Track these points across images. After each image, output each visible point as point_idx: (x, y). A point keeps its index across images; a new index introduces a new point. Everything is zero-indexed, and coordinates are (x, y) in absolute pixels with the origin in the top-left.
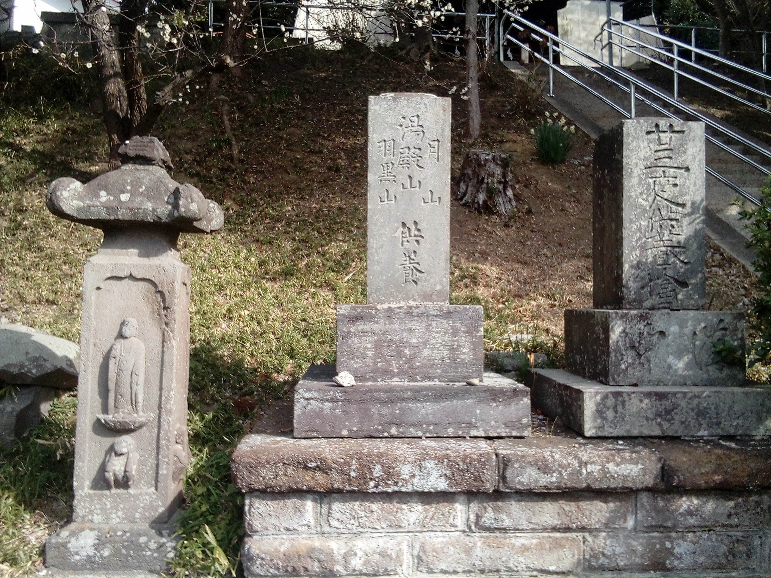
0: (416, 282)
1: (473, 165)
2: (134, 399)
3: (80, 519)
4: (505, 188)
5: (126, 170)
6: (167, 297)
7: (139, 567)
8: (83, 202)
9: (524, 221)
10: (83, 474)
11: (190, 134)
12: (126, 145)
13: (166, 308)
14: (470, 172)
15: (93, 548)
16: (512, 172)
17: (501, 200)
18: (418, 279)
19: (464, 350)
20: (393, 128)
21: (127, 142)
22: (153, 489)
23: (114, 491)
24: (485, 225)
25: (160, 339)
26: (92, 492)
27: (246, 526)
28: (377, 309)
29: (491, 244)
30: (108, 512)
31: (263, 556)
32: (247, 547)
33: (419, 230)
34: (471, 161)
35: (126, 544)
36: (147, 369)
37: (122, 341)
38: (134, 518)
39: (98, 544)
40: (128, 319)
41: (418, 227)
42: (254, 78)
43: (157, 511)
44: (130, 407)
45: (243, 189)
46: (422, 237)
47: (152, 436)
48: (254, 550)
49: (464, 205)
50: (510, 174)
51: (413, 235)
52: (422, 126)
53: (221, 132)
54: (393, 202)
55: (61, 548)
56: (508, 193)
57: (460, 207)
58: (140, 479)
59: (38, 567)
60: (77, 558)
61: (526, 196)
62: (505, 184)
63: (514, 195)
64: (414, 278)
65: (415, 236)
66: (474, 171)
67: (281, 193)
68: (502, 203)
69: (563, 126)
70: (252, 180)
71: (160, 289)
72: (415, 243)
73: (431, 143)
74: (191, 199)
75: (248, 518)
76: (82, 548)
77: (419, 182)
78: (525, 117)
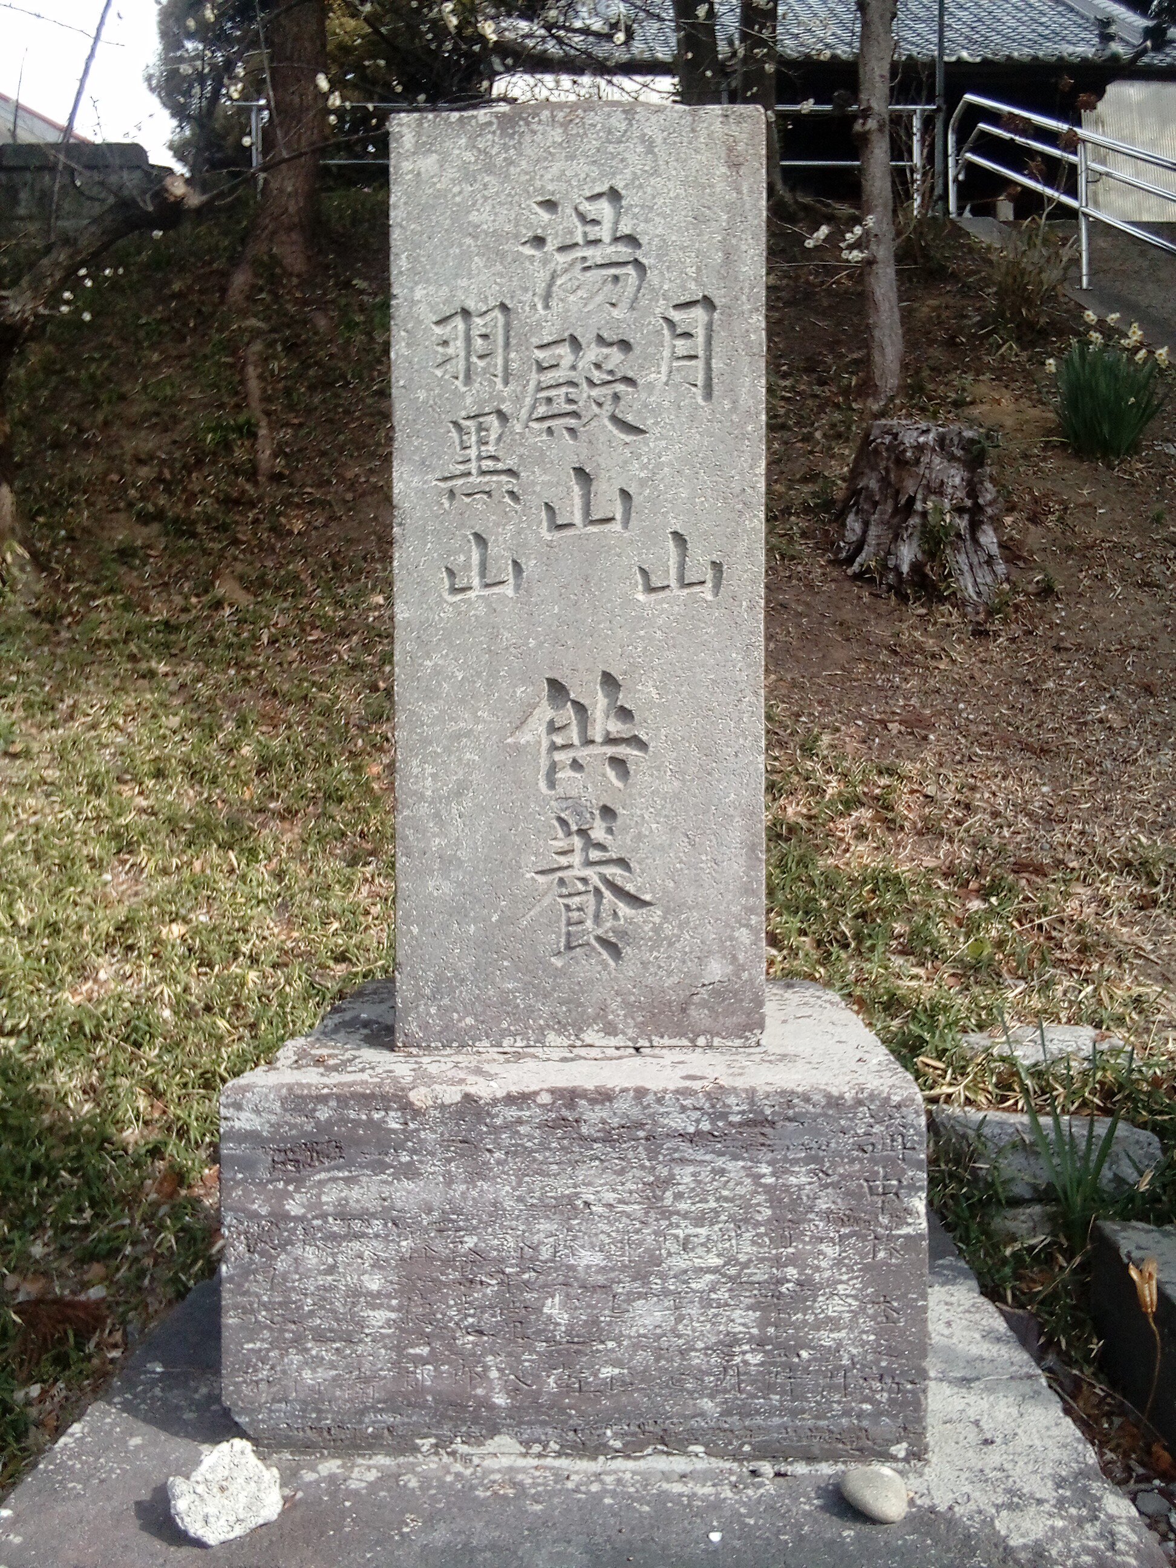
0: (614, 950)
1: (883, 464)
4: (974, 527)
9: (1031, 618)
11: (157, 414)
14: (873, 484)
16: (992, 479)
17: (962, 558)
18: (622, 934)
19: (835, 1307)
20: (502, 255)
24: (917, 634)
28: (406, 1107)
29: (938, 691)
33: (625, 714)
34: (876, 451)
41: (623, 700)
42: (337, 276)
45: (272, 548)
46: (642, 745)
49: (857, 577)
50: (988, 485)
51: (599, 739)
52: (631, 240)
53: (238, 406)
54: (508, 590)
56: (983, 540)
57: (847, 585)
61: (1036, 547)
62: (975, 514)
63: (1002, 545)
64: (606, 928)
65: (610, 741)
66: (884, 481)
67: (365, 558)
68: (966, 568)
69: (1136, 350)
70: (298, 526)
72: (611, 774)
73: (676, 316)
77: (625, 494)
78: (1019, 340)
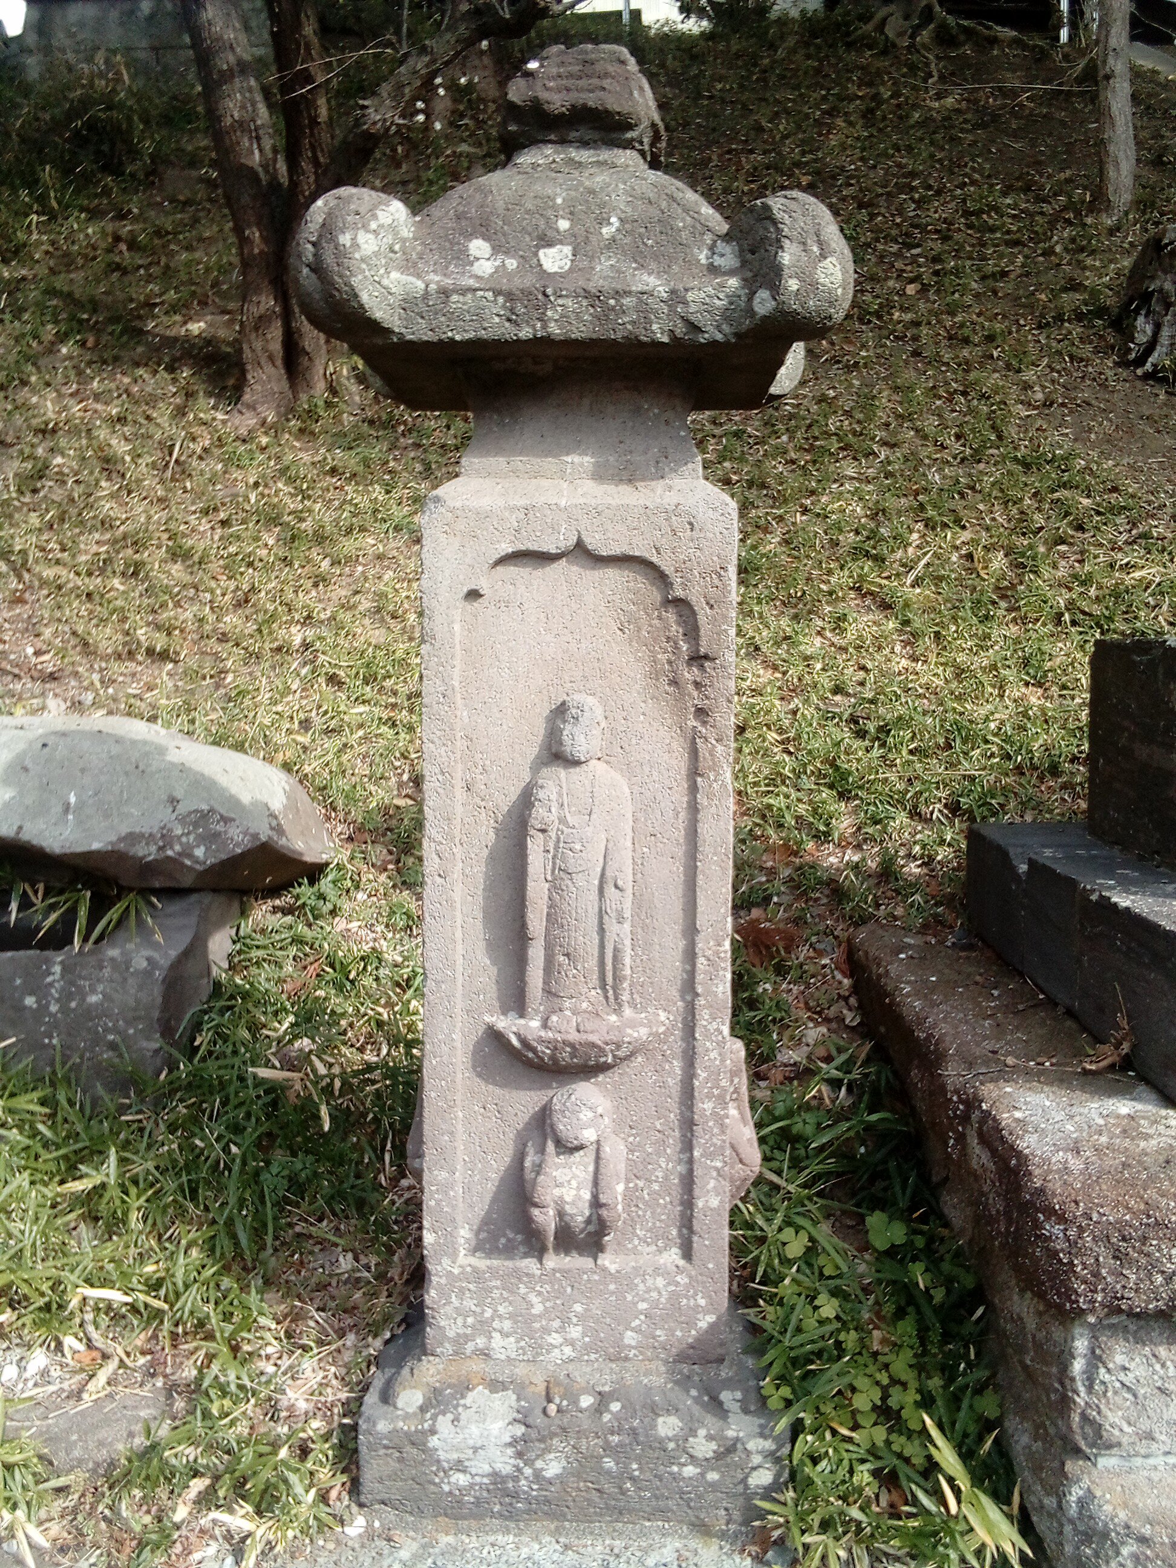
2: (609, 967)
3: (448, 1348)
5: (535, 166)
6: (702, 620)
7: (660, 1513)
8: (418, 276)
10: (454, 1207)
12: (529, 74)
13: (698, 659)
15: (510, 1451)
21: (533, 65)
22: (673, 1256)
23: (552, 1261)
25: (679, 763)
26: (481, 1263)
27: (1075, 1426)
30: (537, 1325)
31: (1147, 1530)
32: (1075, 1494)
35: (615, 1439)
36: (639, 865)
37: (562, 773)
38: (620, 1345)
39: (525, 1439)
40: (577, 697)
43: (691, 1323)
44: (595, 994)
47: (664, 1085)
48: (1108, 1508)
49: (1147, 376)
55: (408, 1448)
57: (1139, 384)
58: (632, 1223)
59: (338, 1507)
60: (462, 1479)
71: (679, 593)
74: (820, 243)
75: (1081, 1398)
76: (475, 1450)
